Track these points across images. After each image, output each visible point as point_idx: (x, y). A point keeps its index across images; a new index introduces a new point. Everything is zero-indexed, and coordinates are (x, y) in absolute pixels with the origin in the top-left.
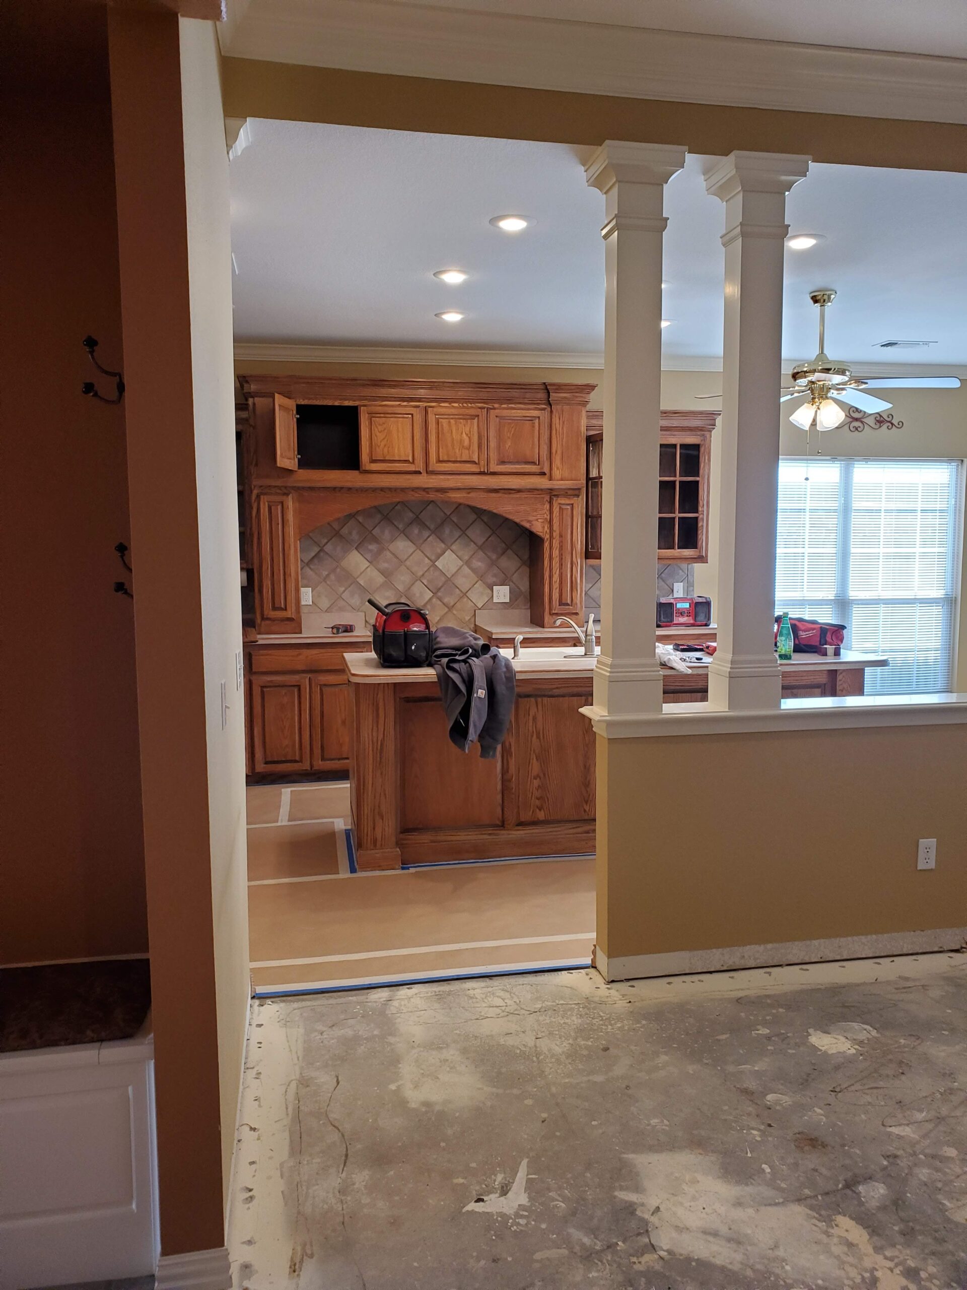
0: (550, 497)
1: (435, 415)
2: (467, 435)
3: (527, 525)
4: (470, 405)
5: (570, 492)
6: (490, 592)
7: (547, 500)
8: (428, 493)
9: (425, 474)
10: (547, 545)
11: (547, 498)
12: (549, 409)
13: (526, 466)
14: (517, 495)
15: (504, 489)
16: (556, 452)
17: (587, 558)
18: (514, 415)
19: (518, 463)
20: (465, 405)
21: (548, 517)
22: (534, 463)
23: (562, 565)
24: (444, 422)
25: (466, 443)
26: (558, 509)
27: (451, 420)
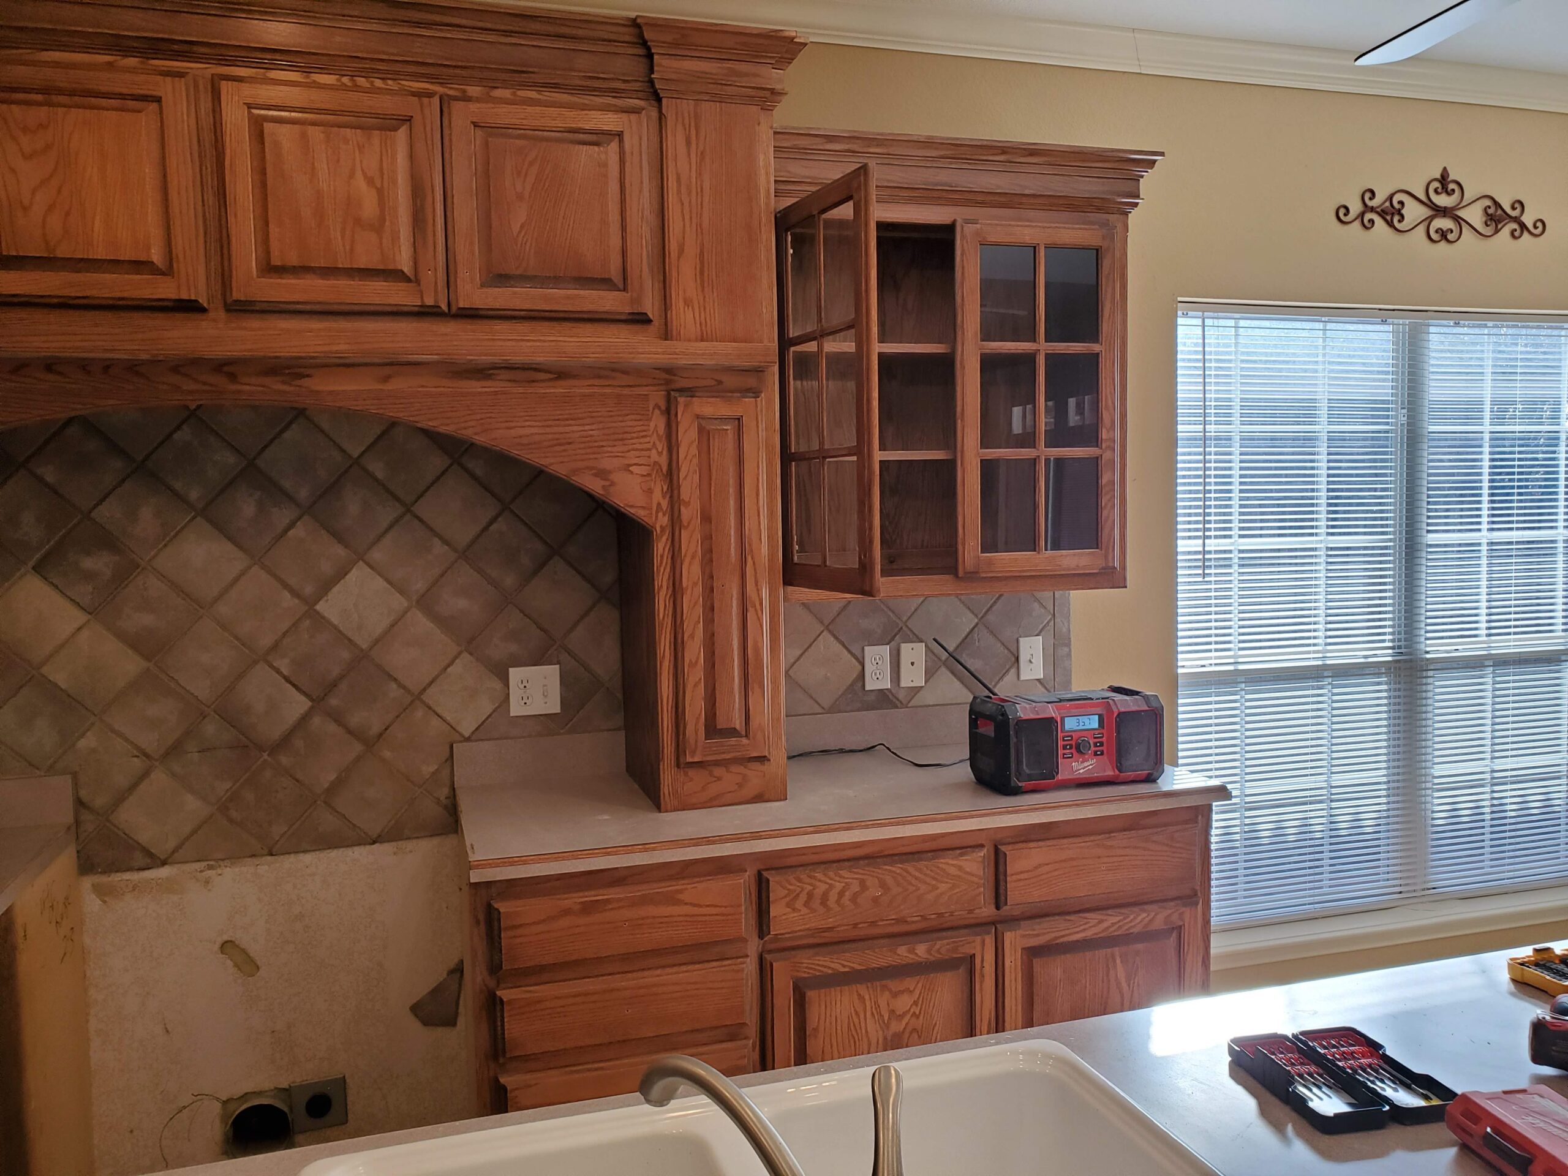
0: (669, 394)
1: (250, 107)
2: (370, 181)
3: (595, 486)
4: (378, 83)
5: (729, 381)
6: (498, 685)
7: (657, 406)
8: (233, 377)
9: (222, 314)
10: (661, 547)
11: (657, 397)
12: (654, 114)
13: (582, 292)
14: (559, 389)
15: (510, 367)
16: (681, 251)
17: (787, 582)
18: (537, 123)
19: (556, 280)
20: (361, 81)
21: (663, 461)
22: (605, 283)
23: (712, 609)
24: (283, 137)
25: (369, 207)
26: (693, 434)
27: (311, 129)
